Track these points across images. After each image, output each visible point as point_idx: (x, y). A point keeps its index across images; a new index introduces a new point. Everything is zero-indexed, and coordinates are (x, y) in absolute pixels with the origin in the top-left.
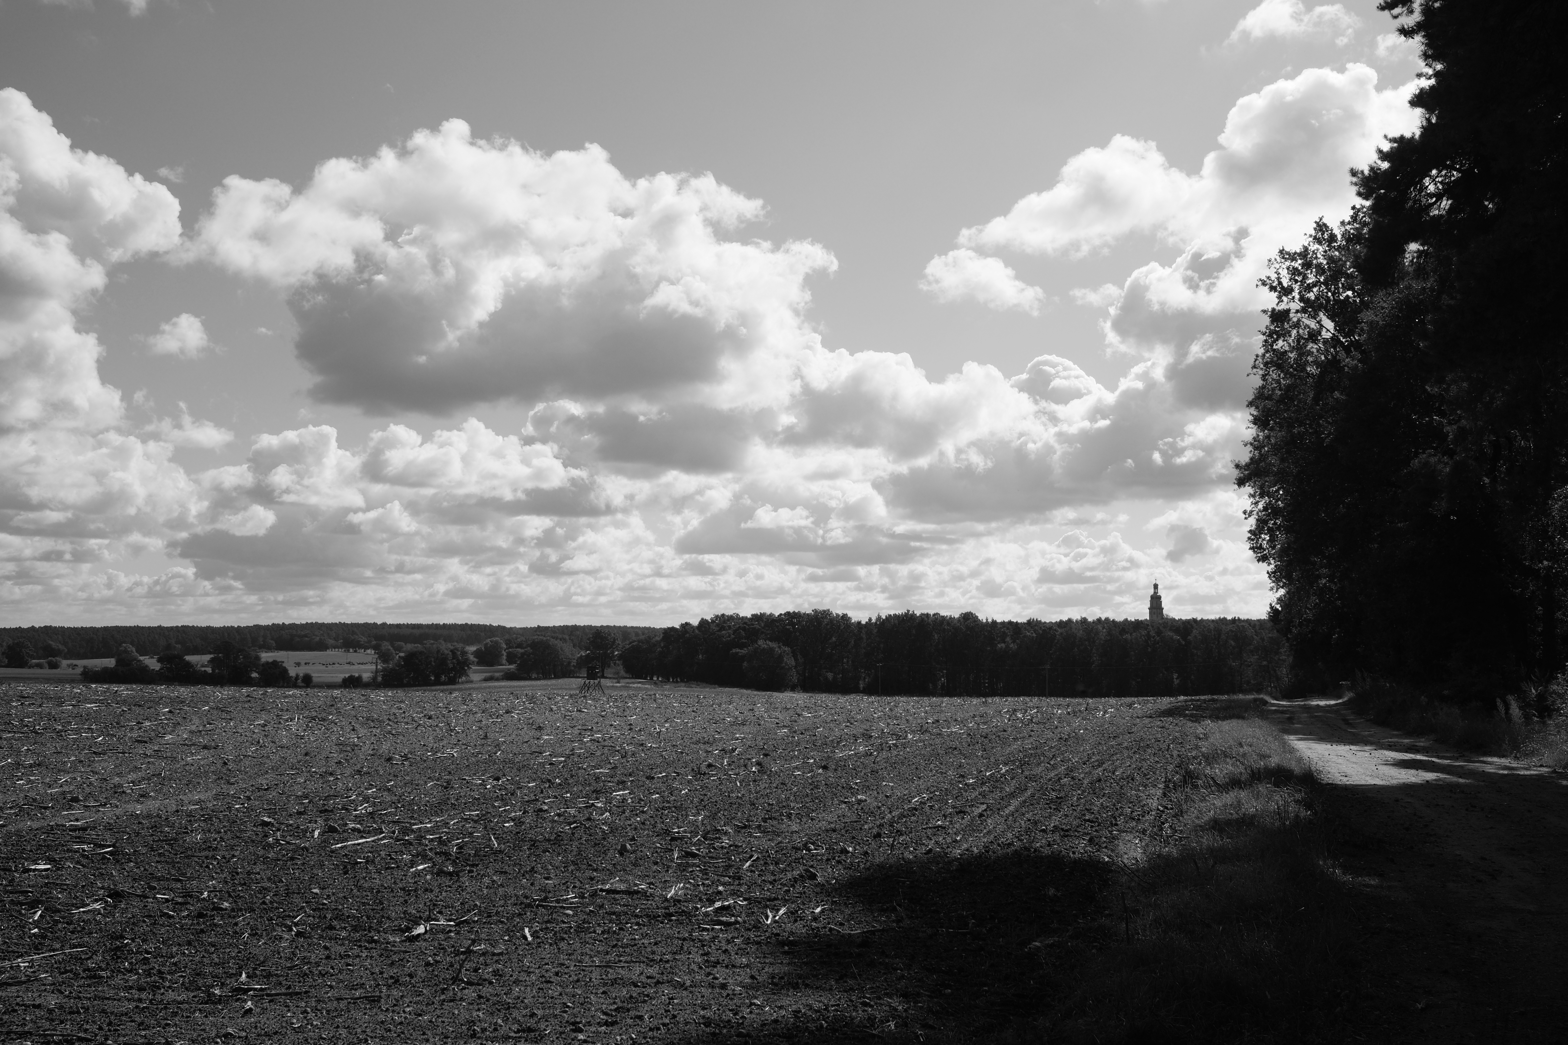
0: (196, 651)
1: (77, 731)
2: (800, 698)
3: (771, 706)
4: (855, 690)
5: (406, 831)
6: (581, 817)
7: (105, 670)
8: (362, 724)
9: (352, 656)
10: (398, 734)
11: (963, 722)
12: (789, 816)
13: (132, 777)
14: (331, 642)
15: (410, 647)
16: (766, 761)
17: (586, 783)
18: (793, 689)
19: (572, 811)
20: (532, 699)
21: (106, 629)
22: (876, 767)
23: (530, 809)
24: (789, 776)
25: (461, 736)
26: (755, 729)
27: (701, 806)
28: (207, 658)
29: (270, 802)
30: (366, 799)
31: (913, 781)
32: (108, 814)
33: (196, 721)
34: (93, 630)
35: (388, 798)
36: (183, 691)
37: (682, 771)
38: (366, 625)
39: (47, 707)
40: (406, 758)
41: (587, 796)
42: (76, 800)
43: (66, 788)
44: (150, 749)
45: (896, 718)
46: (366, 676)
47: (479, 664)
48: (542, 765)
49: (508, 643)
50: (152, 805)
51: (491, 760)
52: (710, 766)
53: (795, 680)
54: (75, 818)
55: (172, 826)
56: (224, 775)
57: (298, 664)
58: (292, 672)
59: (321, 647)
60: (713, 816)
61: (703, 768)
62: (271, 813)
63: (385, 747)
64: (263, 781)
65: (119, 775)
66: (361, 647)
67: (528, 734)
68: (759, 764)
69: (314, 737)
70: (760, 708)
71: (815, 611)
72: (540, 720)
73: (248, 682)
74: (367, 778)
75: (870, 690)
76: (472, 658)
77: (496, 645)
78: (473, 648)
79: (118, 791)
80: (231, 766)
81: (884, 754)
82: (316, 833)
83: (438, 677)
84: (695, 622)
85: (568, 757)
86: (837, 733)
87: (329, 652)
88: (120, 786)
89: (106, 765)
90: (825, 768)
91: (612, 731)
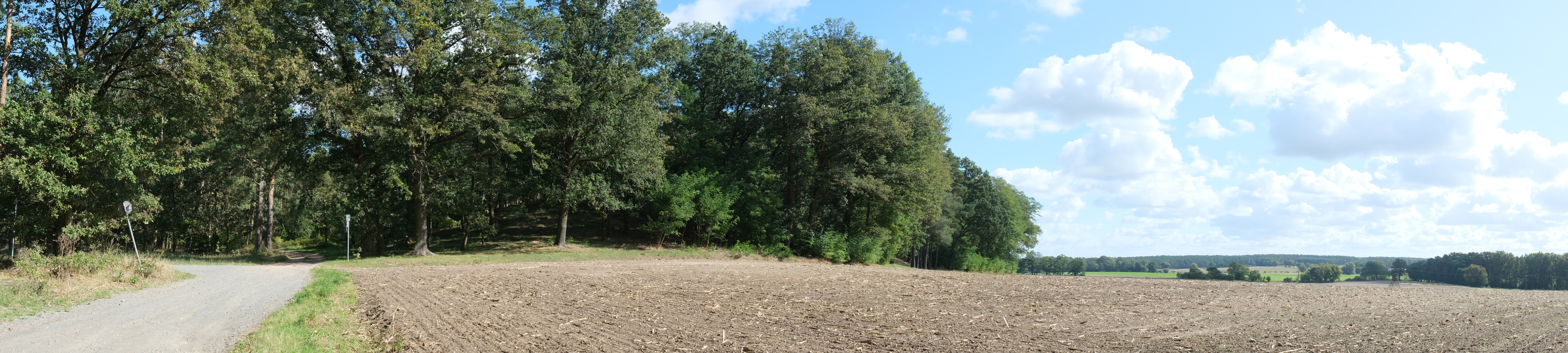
0: (1222, 266)
1: (1176, 299)
2: (1489, 291)
3: (1477, 294)
4: (1515, 287)
5: (1311, 347)
6: (1389, 344)
7: (1186, 274)
8: (1292, 299)
9: (1288, 269)
10: (1308, 304)
11: (1563, 302)
12: (1483, 344)
13: (1197, 319)
14: (1278, 262)
15: (1313, 266)
16: (1473, 319)
17: (1391, 328)
18: (1486, 286)
19: (1385, 341)
20: (1366, 290)
21: (1185, 256)
22: (1523, 322)
23: (1365, 339)
24: (1483, 326)
25: (1336, 306)
26: (1468, 304)
27: (1443, 339)
28: (1227, 268)
29: (1253, 332)
30: (1294, 332)
31: (1539, 328)
32: (1188, 334)
33: (1222, 296)
34: (1181, 257)
35: (1303, 332)
36: (1217, 283)
37: (1434, 323)
38: (1294, 255)
39: (1164, 289)
40: (1311, 314)
41: (1391, 334)
42: (1176, 328)
43: (1172, 323)
44: (1204, 307)
45: (1533, 300)
46: (1294, 278)
47: (1344, 273)
48: (1371, 319)
49: (1356, 264)
50: (1205, 331)
51: (1348, 317)
52: (1447, 321)
53: (1487, 282)
54: (1177, 335)
55: (1214, 341)
56: (1235, 319)
57: (1265, 272)
58: (1262, 276)
59: (1274, 264)
60: (1448, 344)
61: (1444, 322)
62: (1254, 336)
63: (1302, 310)
64: (1251, 323)
65: (1192, 318)
66: (1291, 265)
67: (1365, 305)
68: (1470, 320)
69: (1272, 304)
70: (1471, 296)
71: (1498, 252)
72: (1370, 299)
73: (1243, 279)
74: (1294, 323)
75: (1522, 287)
76: (1340, 271)
77: (1351, 265)
78: (1341, 267)
79: (1192, 325)
80: (1237, 315)
81: (1527, 316)
82: (1273, 347)
83: (1326, 279)
84: (1442, 256)
85: (1383, 316)
86: (1506, 306)
87: (1278, 267)
88: (1193, 322)
89: (1187, 314)
90: (1500, 322)
91: (1403, 304)
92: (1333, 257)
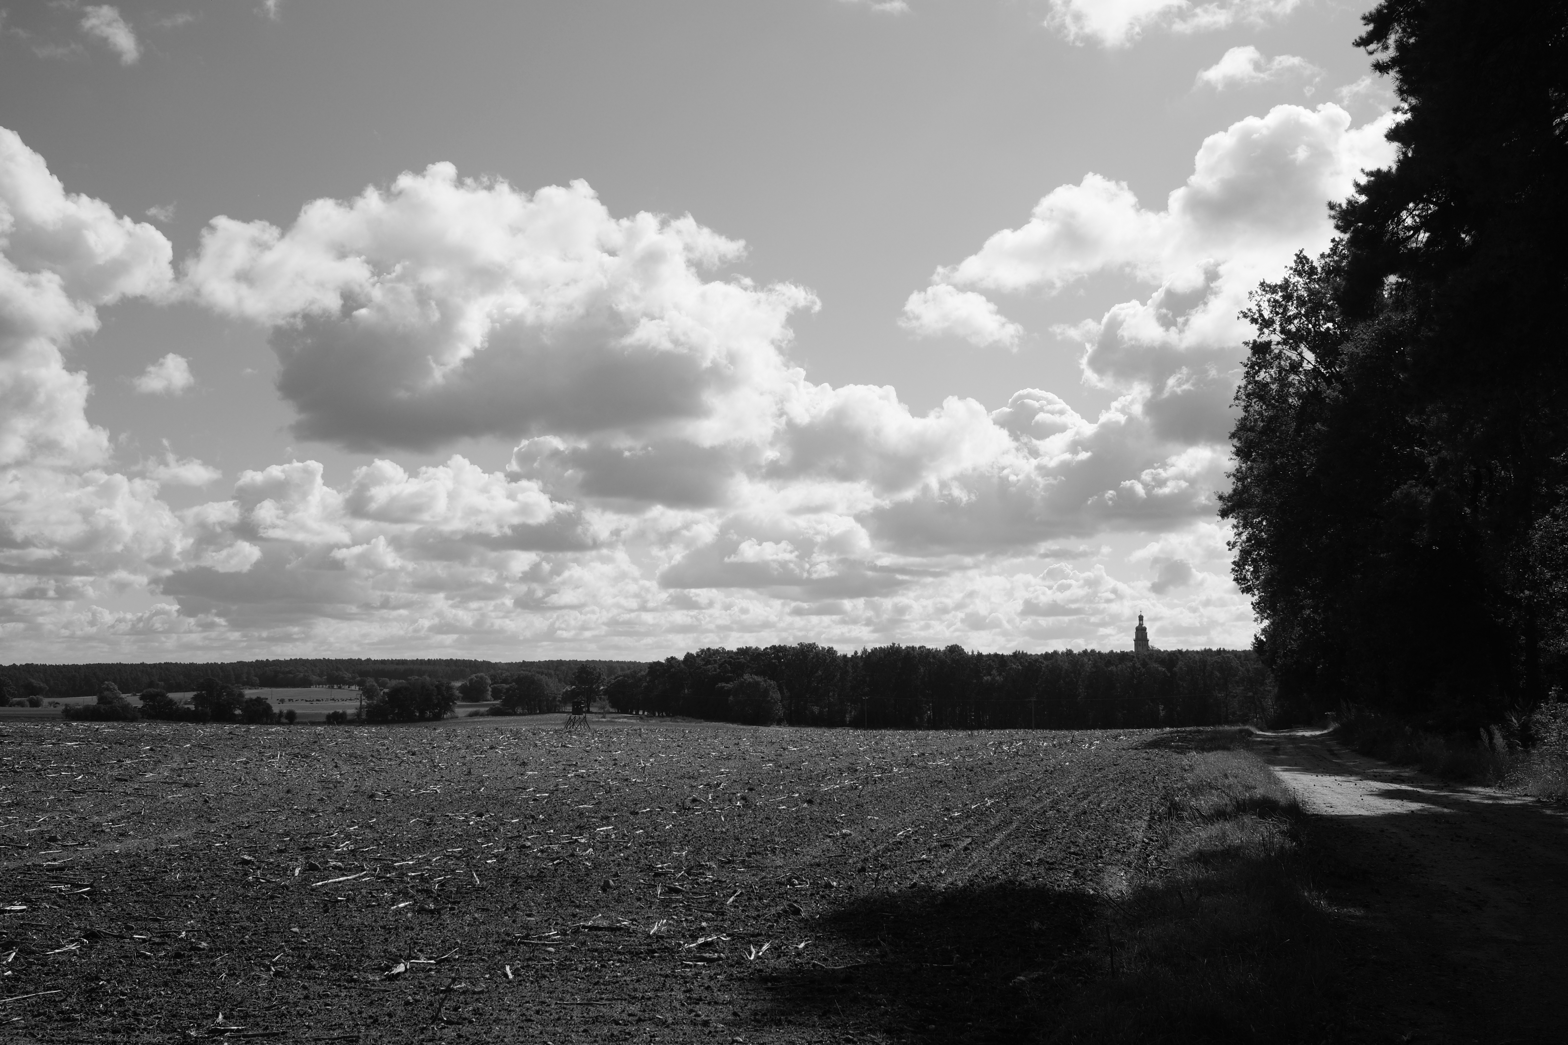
0: (179, 688)
1: (57, 770)
2: (786, 732)
3: (757, 741)
4: (842, 724)
5: (387, 868)
6: (564, 854)
7: (87, 708)
8: (345, 761)
9: (336, 692)
10: (382, 770)
11: (949, 755)
12: (773, 851)
13: (111, 815)
14: (315, 678)
15: (394, 683)
16: (751, 795)
17: (570, 819)
18: (779, 723)
19: (555, 847)
20: (516, 734)
21: (88, 667)
22: (861, 800)
23: (513, 846)
24: (774, 811)
25: (444, 772)
26: (739, 764)
27: (685, 841)
28: (190, 695)
29: (250, 840)
30: (348, 837)
31: (898, 814)
32: (86, 853)
33: (177, 758)
34: (75, 668)
35: (370, 835)
36: (165, 729)
37: (667, 806)
38: (350, 661)
39: (27, 745)
40: (388, 794)
41: (571, 832)
42: (54, 839)
43: (44, 828)
44: (130, 787)
45: (882, 751)
46: (350, 713)
47: (464, 699)
48: (526, 801)
49: (493, 678)
50: (132, 844)
51: (474, 797)
52: (694, 800)
53: (781, 713)
54: (53, 858)
55: (151, 866)
56: (205, 813)
57: (282, 701)
58: (276, 709)
59: (305, 683)
60: (697, 851)
61: (688, 803)
62: (252, 851)
63: (368, 784)
64: (244, 819)
65: (99, 814)
66: (345, 683)
67: (512, 769)
68: (743, 798)
69: (296, 774)
70: (746, 743)
71: (801, 644)
72: (524, 756)
73: (231, 719)
74: (349, 815)
75: (857, 724)
76: (457, 693)
77: (481, 681)
78: (458, 684)
79: (97, 830)
80: (212, 804)
81: (870, 788)
82: (297, 872)
83: (422, 713)
84: (681, 656)
85: (552, 792)
86: (822, 767)
87: (313, 688)
88: (99, 825)
89: (84, 804)
90: (810, 802)
91: (597, 766)
92: (439, 662)
